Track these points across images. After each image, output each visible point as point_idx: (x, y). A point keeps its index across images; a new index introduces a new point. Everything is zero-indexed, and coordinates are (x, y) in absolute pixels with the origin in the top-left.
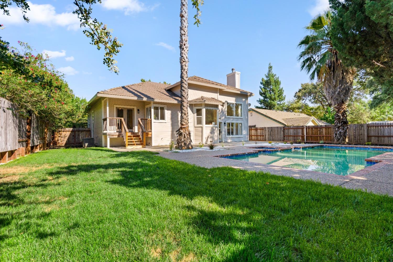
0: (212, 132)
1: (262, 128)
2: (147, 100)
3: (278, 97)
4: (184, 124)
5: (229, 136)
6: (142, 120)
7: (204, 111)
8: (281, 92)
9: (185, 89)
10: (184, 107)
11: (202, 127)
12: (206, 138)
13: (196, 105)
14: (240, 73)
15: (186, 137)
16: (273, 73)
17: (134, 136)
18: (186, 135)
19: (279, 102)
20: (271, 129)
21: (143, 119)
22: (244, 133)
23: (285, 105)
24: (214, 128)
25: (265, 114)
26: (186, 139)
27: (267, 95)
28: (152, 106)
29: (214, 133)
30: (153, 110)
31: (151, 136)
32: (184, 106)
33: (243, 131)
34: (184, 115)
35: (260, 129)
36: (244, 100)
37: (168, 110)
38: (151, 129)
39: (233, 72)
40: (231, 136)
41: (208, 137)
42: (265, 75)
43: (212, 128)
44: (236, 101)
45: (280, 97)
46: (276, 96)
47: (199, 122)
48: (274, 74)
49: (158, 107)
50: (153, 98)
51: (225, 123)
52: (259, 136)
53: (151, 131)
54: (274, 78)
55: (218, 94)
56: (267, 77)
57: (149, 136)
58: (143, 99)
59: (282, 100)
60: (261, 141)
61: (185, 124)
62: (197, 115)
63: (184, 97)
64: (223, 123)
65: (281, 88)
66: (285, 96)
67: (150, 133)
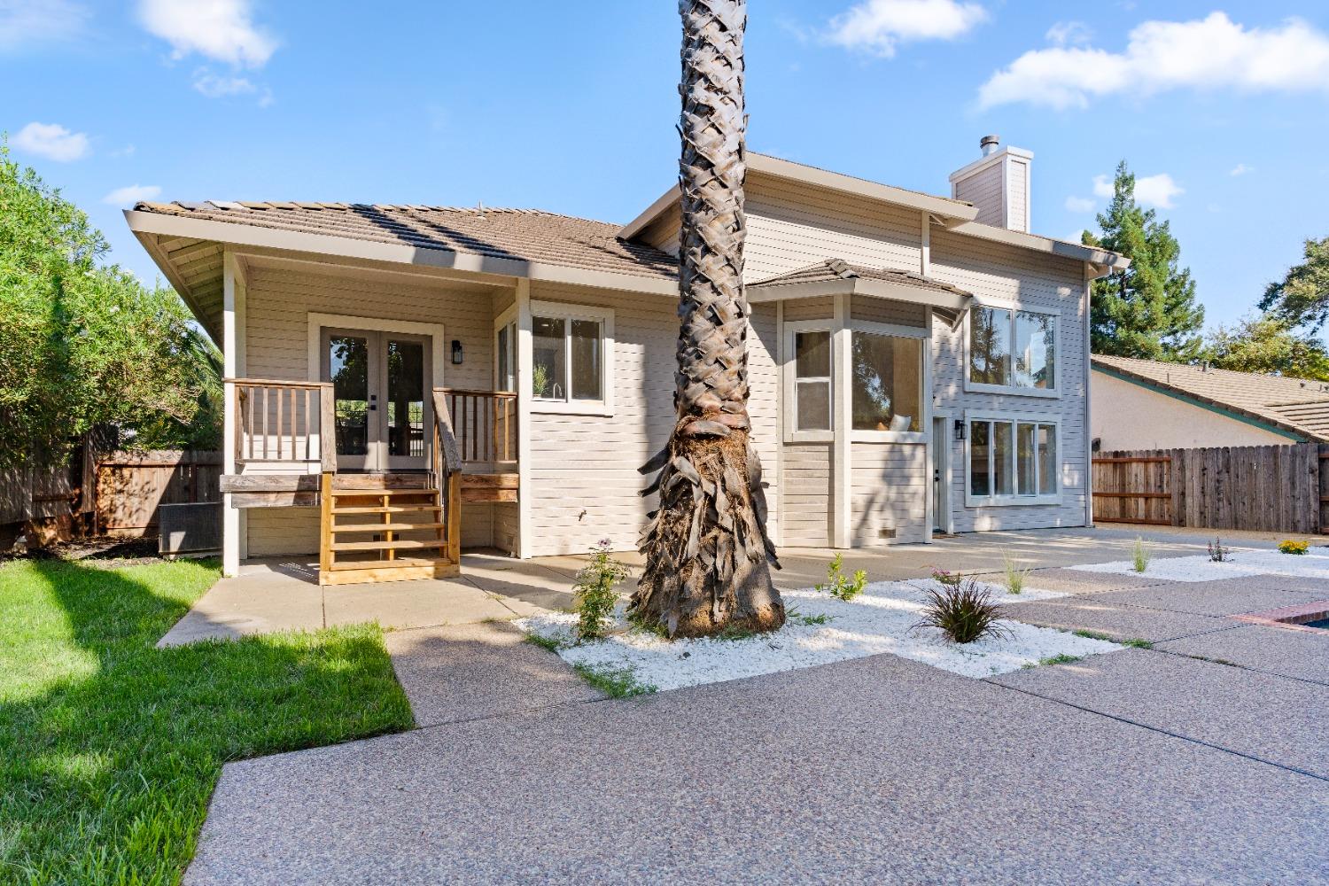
0: (895, 471)
1: (1160, 452)
2: (484, 266)
3: (1168, 311)
4: (708, 400)
5: (980, 500)
6: (459, 399)
7: (843, 343)
8: (1179, 290)
9: (714, 100)
10: (709, 258)
11: (831, 445)
12: (855, 511)
13: (792, 309)
14: (1030, 154)
15: (727, 522)
16: (1136, 207)
17: (394, 500)
18: (722, 501)
19: (1169, 340)
20: (1227, 458)
21: (465, 394)
22: (1067, 482)
23: (1202, 348)
24: (907, 450)
25: (1162, 380)
26: (723, 536)
27: (1112, 306)
28: (525, 311)
29: (906, 479)
30: (526, 340)
31: (512, 497)
32: (707, 250)
33: (1058, 470)
34: (709, 325)
35: (1139, 461)
36: (1065, 291)
37: (620, 338)
38: (517, 457)
39: (986, 154)
40: (994, 499)
41: (870, 502)
42: (1099, 216)
43: (892, 451)
44: (1022, 297)
45: (1176, 313)
46: (1158, 307)
47: (814, 411)
48: (1143, 212)
49: (562, 322)
50: (524, 260)
51: (959, 425)
52: (1137, 496)
53: (515, 469)
54: (1145, 227)
55: (926, 250)
56: (1106, 226)
57: (505, 496)
58: (452, 261)
59: (1187, 327)
60: (1168, 524)
61: (717, 403)
62: (802, 372)
63: (709, 165)
64: (950, 425)
65: (1180, 272)
66: (1201, 307)
67: (508, 480)
